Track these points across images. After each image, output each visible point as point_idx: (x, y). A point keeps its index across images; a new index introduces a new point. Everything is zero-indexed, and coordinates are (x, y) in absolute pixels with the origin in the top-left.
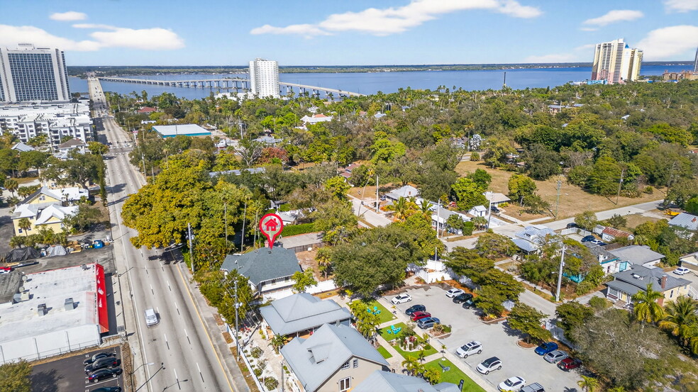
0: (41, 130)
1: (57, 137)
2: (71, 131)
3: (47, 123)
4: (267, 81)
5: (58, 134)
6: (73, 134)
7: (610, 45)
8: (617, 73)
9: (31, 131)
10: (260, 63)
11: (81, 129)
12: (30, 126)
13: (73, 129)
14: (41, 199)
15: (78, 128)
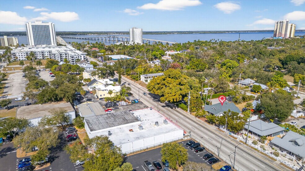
0: (62, 57)
1: (73, 59)
3: (64, 54)
4: (138, 37)
5: (74, 58)
7: (283, 22)
8: (285, 35)
9: (58, 57)
10: (135, 29)
12: (58, 55)
14: (97, 83)
15: (81, 56)
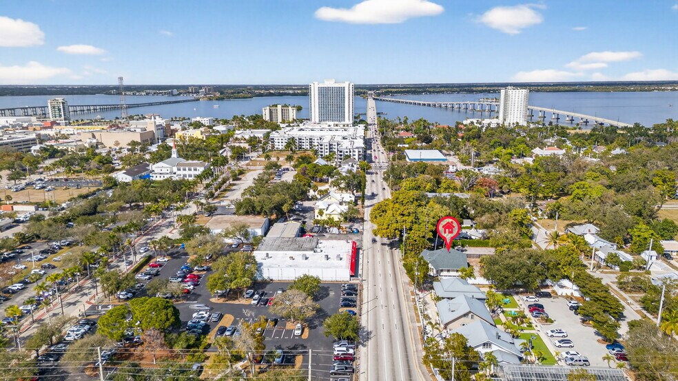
0: (332, 148)
2: (350, 152)
4: (516, 108)
5: (342, 153)
6: (351, 154)
9: (327, 149)
10: (510, 92)
11: (357, 150)
12: (326, 146)
13: (351, 150)
14: (329, 198)
